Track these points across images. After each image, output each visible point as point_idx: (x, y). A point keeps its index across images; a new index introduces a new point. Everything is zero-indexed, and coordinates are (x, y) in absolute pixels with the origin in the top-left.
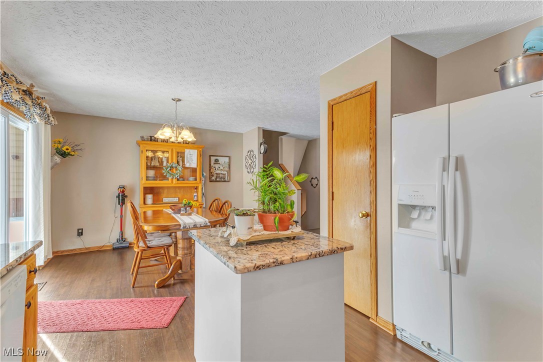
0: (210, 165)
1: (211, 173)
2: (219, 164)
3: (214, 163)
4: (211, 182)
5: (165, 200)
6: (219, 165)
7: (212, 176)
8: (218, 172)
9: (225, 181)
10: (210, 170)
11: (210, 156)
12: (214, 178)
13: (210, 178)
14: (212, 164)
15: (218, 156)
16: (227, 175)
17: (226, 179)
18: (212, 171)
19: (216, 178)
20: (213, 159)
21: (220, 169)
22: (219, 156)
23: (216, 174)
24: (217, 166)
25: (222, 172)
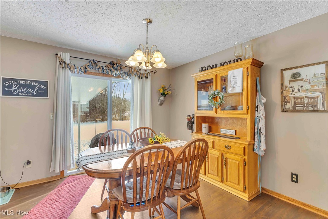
0: (282, 85)
1: (285, 97)
2: (302, 80)
3: (290, 81)
4: (283, 111)
5: (223, 131)
6: (301, 83)
7: (287, 102)
8: (298, 95)
9: (317, 111)
10: (282, 93)
11: (282, 70)
12: (289, 106)
13: (282, 106)
14: (286, 83)
15: (297, 67)
16: (321, 98)
17: (320, 107)
18: (285, 93)
19: (295, 106)
20: (288, 75)
21: (304, 88)
22: (301, 67)
23: (295, 98)
24: (296, 85)
25: (309, 94)
